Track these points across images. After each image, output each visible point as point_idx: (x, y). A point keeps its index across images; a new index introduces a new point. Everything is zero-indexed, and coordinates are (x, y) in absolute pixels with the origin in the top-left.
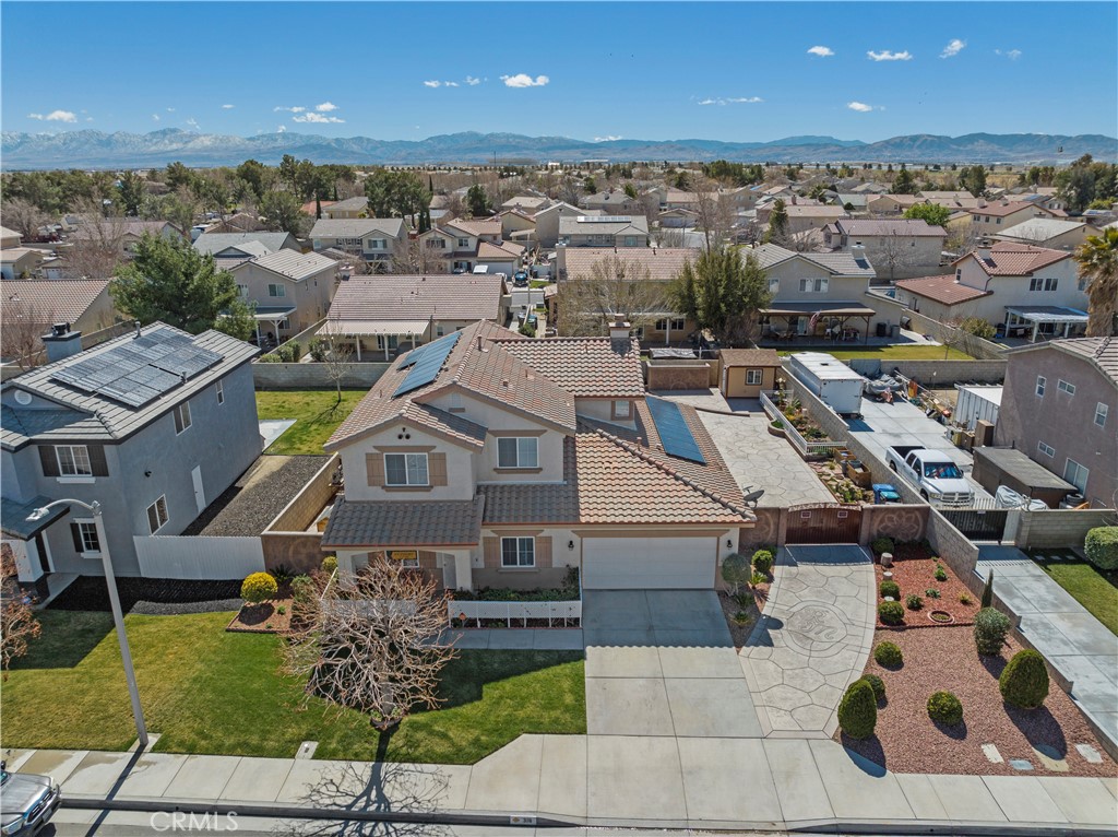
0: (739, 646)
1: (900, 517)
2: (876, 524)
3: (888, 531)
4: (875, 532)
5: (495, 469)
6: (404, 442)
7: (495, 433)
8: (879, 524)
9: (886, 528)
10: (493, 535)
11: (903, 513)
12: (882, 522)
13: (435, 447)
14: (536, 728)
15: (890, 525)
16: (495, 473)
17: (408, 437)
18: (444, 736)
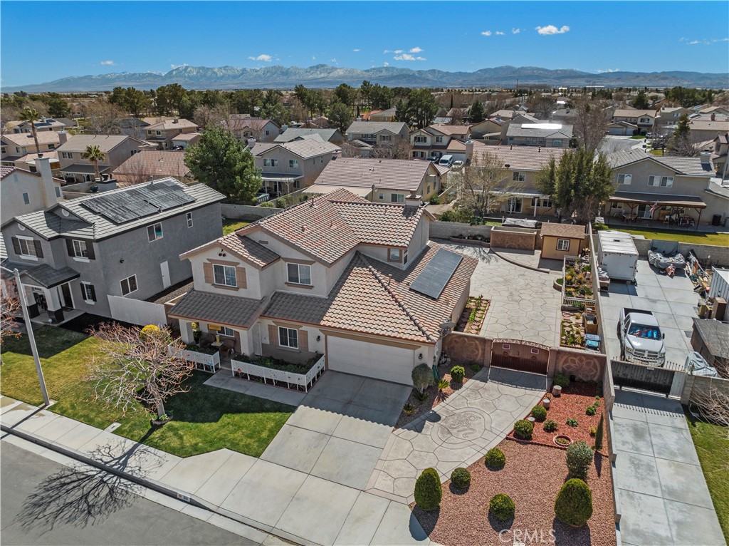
0: (397, 427)
1: (581, 360)
2: (561, 363)
3: (571, 370)
4: (560, 370)
5: (286, 283)
6: (222, 258)
7: (286, 260)
8: (563, 364)
9: (569, 367)
10: (273, 324)
11: (584, 359)
12: (566, 362)
13: (239, 264)
14: (234, 446)
15: (572, 365)
16: (286, 286)
17: (224, 255)
18: (181, 438)
